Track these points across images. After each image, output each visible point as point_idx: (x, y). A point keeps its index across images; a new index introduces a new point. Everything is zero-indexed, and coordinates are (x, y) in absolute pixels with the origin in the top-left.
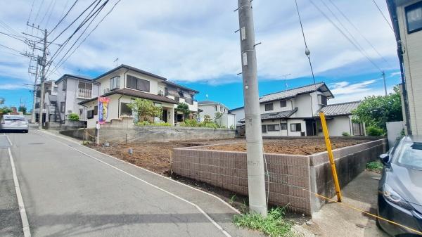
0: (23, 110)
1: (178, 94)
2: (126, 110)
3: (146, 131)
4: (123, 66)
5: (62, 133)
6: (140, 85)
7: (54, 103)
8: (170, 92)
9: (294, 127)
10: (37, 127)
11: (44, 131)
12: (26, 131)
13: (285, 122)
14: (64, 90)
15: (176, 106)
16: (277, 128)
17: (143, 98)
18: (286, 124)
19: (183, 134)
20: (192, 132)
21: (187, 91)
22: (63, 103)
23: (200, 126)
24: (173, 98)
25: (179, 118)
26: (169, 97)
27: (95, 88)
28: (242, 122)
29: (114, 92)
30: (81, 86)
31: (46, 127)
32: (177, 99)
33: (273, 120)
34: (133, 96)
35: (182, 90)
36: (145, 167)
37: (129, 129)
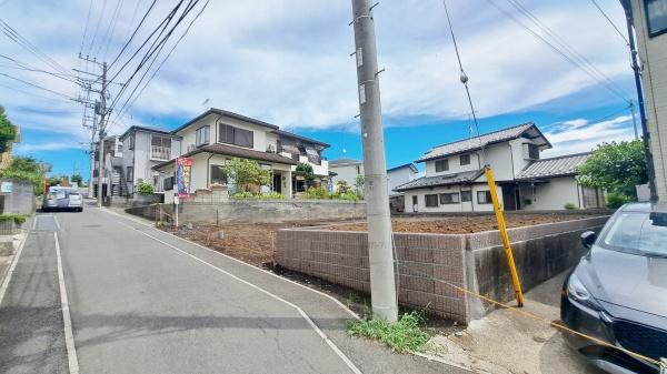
0: (78, 180)
1: (296, 150)
2: (218, 175)
3: (248, 207)
4: (213, 111)
5: (129, 211)
6: (239, 138)
7: (118, 168)
8: (284, 147)
9: (483, 198)
10: (95, 204)
11: (104, 209)
12: (79, 210)
13: (468, 189)
14: (132, 149)
15: (293, 168)
16: (455, 198)
17: (242, 157)
18: (470, 192)
19: (304, 210)
20: (319, 206)
21: (312, 144)
22: (131, 169)
23: (331, 198)
24: (289, 156)
25: (298, 186)
26: (284, 154)
27: (175, 144)
28: (399, 191)
29: (202, 149)
30: (155, 142)
31: (107, 204)
32: (296, 157)
33: (449, 186)
34: (228, 155)
35: (303, 143)
36: (238, 257)
37: (222, 204)
